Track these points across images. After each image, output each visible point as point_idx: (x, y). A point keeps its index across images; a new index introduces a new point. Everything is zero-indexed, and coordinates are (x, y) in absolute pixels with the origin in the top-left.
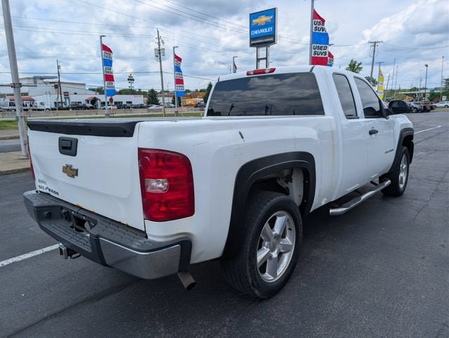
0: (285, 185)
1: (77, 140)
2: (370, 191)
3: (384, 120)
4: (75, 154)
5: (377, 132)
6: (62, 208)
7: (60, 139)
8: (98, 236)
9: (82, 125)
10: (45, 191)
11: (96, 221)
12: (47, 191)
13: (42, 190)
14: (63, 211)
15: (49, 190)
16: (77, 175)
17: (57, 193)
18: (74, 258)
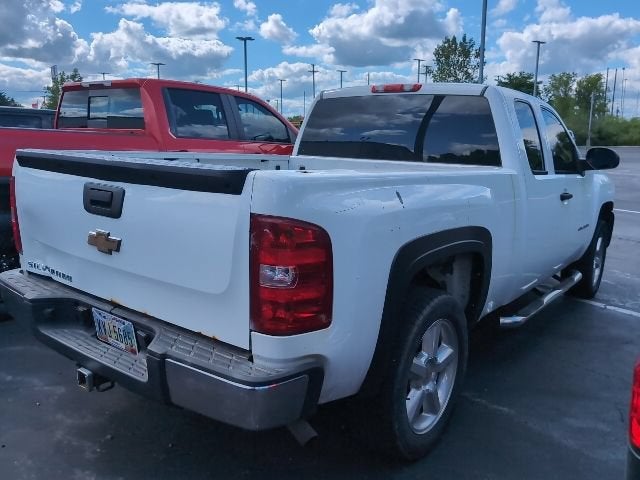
0: (439, 278)
1: (124, 192)
2: (554, 289)
3: (579, 177)
4: (117, 214)
5: (571, 196)
6: (77, 303)
7: (86, 187)
8: (164, 356)
9: (137, 167)
10: (42, 272)
11: (152, 330)
12: (47, 273)
13: (33, 270)
14: (81, 309)
15: (53, 271)
16: (118, 250)
17: (70, 278)
18: (104, 390)
